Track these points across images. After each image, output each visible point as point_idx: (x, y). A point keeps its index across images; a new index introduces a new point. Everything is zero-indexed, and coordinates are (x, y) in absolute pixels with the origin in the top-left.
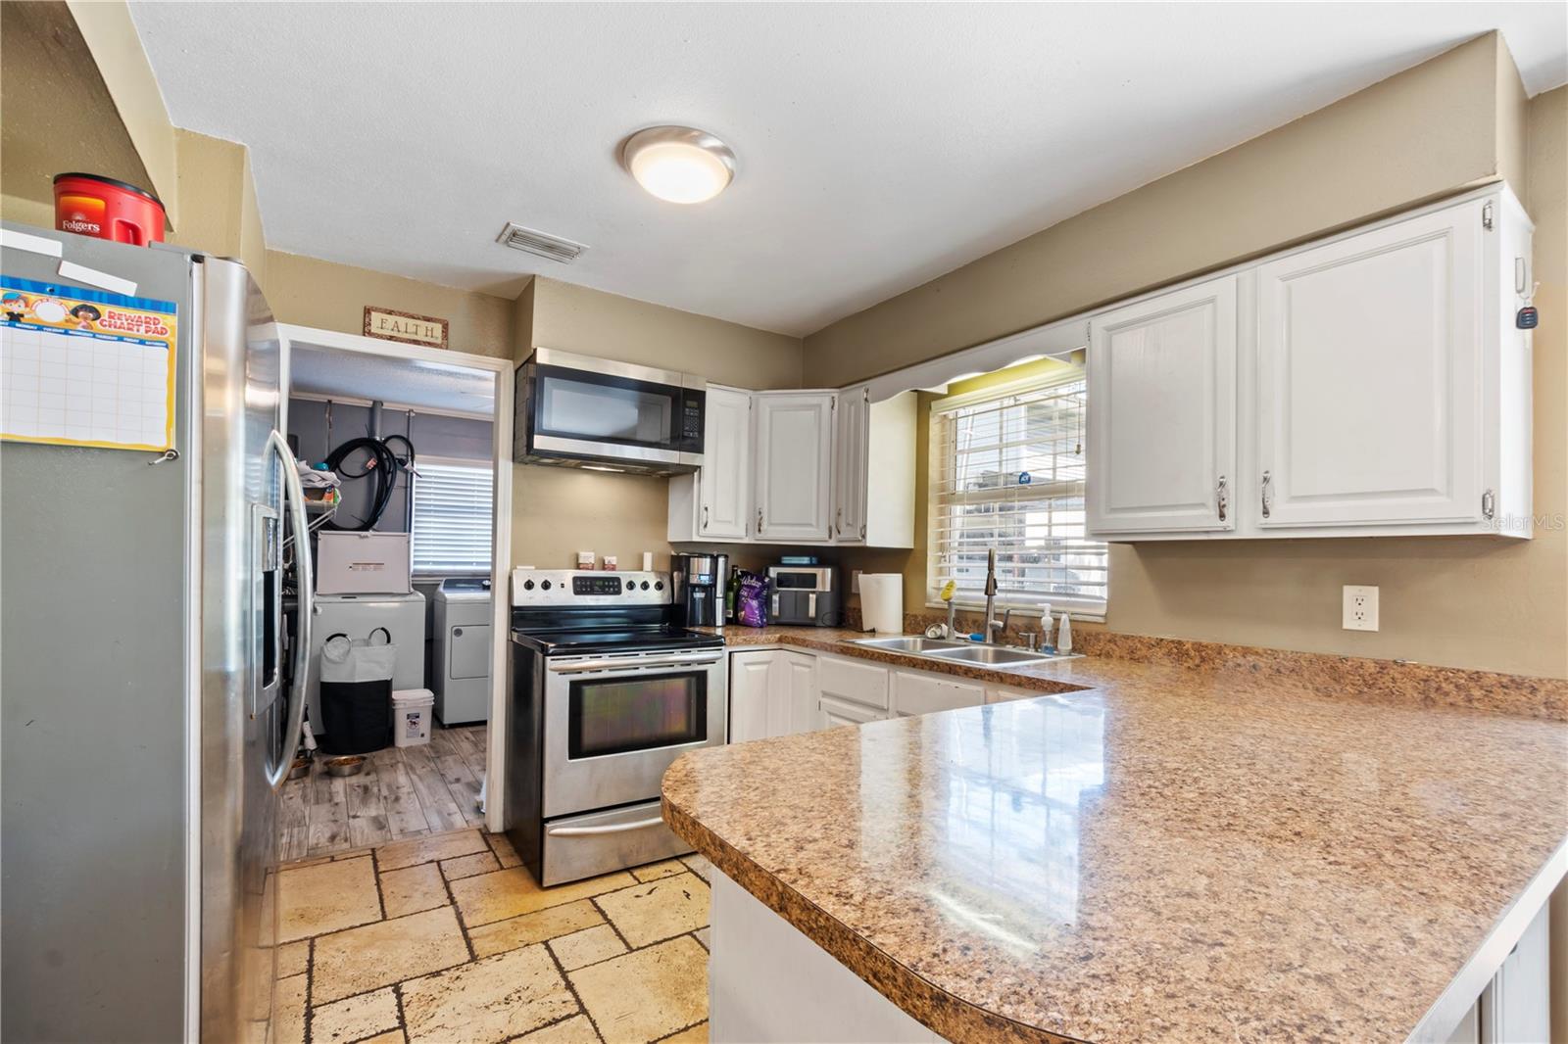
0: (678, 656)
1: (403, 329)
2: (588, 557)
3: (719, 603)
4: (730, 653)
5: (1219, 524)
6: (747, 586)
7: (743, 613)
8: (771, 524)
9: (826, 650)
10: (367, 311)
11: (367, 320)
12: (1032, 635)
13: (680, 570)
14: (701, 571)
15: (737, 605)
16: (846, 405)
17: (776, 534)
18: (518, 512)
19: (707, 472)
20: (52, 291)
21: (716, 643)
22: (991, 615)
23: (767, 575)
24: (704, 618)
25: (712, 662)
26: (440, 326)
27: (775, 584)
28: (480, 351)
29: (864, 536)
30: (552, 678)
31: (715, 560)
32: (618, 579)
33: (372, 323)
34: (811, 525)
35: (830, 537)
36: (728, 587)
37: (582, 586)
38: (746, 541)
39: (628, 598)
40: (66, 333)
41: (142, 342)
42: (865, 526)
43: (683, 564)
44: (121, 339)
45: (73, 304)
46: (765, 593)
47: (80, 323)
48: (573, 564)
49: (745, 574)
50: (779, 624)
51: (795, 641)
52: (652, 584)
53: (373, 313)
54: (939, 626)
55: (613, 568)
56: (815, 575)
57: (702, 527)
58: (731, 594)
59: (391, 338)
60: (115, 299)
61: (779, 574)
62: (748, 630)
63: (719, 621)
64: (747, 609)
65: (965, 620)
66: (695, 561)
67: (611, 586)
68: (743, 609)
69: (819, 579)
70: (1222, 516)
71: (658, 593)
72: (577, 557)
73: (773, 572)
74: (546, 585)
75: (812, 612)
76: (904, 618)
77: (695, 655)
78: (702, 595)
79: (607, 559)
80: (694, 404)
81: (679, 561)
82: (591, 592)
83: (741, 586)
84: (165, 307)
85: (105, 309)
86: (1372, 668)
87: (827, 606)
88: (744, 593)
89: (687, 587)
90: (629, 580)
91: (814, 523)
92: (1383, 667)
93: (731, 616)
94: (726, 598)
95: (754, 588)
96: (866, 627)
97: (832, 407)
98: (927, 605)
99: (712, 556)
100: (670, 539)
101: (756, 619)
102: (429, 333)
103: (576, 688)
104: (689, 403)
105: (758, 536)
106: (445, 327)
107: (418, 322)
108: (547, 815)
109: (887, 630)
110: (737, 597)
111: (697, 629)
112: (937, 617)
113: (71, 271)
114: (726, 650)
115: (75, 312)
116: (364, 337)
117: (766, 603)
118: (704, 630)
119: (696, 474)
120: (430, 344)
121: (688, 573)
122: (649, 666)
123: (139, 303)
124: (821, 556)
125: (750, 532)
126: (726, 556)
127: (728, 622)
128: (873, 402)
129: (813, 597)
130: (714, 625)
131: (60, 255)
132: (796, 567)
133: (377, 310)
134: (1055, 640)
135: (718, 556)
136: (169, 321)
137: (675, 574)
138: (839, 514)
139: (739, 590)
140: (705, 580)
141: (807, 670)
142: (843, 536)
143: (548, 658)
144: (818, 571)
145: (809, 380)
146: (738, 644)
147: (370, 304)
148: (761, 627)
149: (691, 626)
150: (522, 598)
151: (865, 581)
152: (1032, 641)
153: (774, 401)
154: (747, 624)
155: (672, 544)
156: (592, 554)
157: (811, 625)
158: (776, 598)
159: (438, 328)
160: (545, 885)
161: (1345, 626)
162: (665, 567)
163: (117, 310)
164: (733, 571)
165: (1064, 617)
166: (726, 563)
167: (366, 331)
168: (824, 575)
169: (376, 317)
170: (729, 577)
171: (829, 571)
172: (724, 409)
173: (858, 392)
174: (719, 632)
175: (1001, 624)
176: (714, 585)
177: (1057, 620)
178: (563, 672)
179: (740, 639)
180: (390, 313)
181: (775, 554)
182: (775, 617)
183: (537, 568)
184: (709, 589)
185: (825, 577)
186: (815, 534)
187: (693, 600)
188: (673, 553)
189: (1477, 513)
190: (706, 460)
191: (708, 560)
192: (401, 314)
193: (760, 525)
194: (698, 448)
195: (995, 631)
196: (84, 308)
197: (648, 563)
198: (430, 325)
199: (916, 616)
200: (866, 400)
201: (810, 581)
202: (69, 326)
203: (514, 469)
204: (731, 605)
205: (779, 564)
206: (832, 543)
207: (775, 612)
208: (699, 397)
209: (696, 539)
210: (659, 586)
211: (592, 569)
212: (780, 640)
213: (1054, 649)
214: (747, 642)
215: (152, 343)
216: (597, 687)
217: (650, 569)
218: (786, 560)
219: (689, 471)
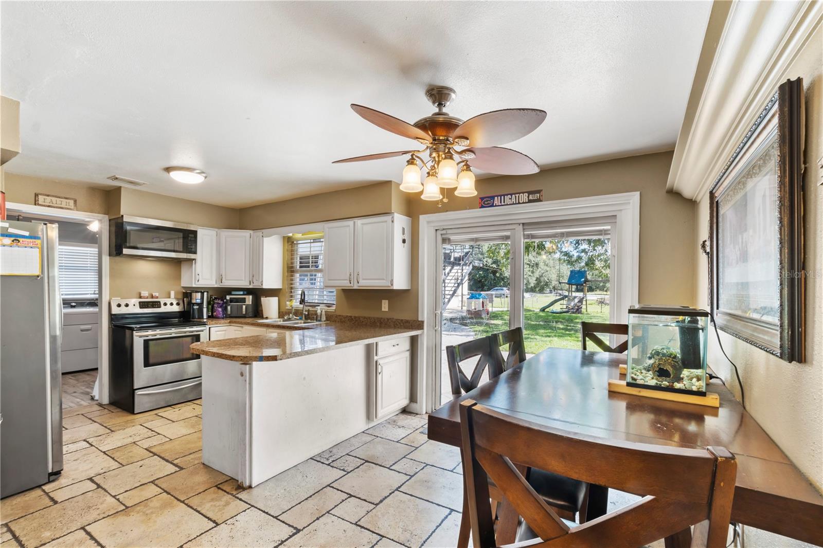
0: (188, 329)
1: (54, 202)
2: (145, 293)
3: (205, 310)
4: (210, 328)
5: (350, 285)
6: (217, 303)
7: (215, 313)
8: (226, 280)
9: (246, 324)
10: (36, 195)
11: (37, 199)
12: (315, 316)
13: (187, 297)
14: (197, 298)
15: (213, 310)
16: (255, 237)
17: (228, 283)
18: (112, 275)
19: (198, 261)
20: (6, 236)
21: (204, 324)
22: (304, 311)
23: (225, 299)
24: (198, 316)
25: (202, 331)
26: (73, 201)
27: (229, 302)
28: (92, 211)
29: (262, 285)
30: (136, 339)
31: (202, 293)
32: (159, 302)
33: (39, 200)
34: (242, 280)
35: (250, 284)
36: (209, 303)
37: (143, 305)
38: (216, 286)
39: (163, 309)
40: (11, 247)
41: (31, 248)
42: (262, 281)
43: (189, 296)
44: (26, 247)
45: (12, 239)
46: (224, 305)
47: (15, 244)
48: (138, 296)
49: (215, 298)
50: (231, 317)
51: (235, 322)
52: (175, 303)
53: (39, 196)
54: (289, 315)
55: (157, 298)
56: (245, 298)
57: (197, 281)
58: (210, 306)
59: (49, 206)
60: (24, 237)
61: (230, 298)
62: (217, 319)
63: (205, 316)
64: (217, 312)
65: (297, 313)
66: (194, 294)
67: (156, 304)
68: (215, 312)
69: (247, 300)
70: (350, 283)
71: (178, 307)
72: (140, 294)
73: (228, 297)
74: (127, 305)
75: (244, 313)
76: (279, 313)
77: (195, 329)
78: (198, 307)
79: (154, 294)
80: (193, 236)
81: (187, 294)
82: (147, 307)
83: (214, 303)
84: (38, 238)
85: (21, 240)
86: (386, 320)
87: (250, 310)
88: (216, 306)
89: (190, 304)
90: (164, 302)
91: (244, 279)
92: (388, 319)
93: (210, 315)
94: (208, 308)
95: (220, 303)
96: (265, 317)
97: (250, 237)
98: (287, 308)
99: (201, 292)
100: (182, 285)
101: (221, 315)
102: (68, 204)
103: (146, 343)
104: (190, 235)
105: (221, 284)
106: (75, 201)
107: (62, 200)
108: (135, 388)
109: (272, 317)
110: (213, 307)
111: (195, 320)
112: (288, 313)
113: (11, 230)
114: (208, 327)
115: (13, 241)
116: (35, 206)
117: (225, 309)
118: (198, 320)
119: (194, 261)
120: (68, 209)
121: (191, 299)
122: (176, 333)
123: (30, 237)
124: (249, 291)
125: (218, 282)
126: (207, 292)
127: (209, 317)
128: (265, 237)
129: (244, 307)
130: (203, 318)
131: (8, 226)
132: (239, 295)
133: (41, 194)
134: (321, 318)
135: (204, 292)
136: (38, 242)
137: (185, 299)
138: (253, 276)
139: (213, 305)
140: (199, 301)
141: (240, 332)
142: (254, 284)
143: (134, 332)
144: (246, 297)
145: (242, 227)
146: (213, 324)
147: (37, 192)
148: (223, 318)
149: (193, 319)
150: (115, 310)
151: (265, 301)
152: (315, 318)
153: (227, 234)
154: (217, 318)
155: (183, 287)
156: (147, 292)
157: (244, 317)
158: (229, 308)
159: (72, 202)
160: (135, 412)
161: (383, 310)
162: (180, 296)
163: (24, 240)
164: (211, 297)
165: (324, 310)
166: (208, 294)
167: (36, 203)
168: (249, 298)
169: (41, 199)
170: (209, 300)
171: (251, 297)
172: (206, 237)
173: (259, 233)
174: (205, 320)
175: (307, 313)
176: (202, 303)
177: (322, 311)
178: (141, 337)
179: (213, 322)
180: (48, 196)
181: (229, 291)
182: (229, 314)
183: (122, 299)
184: (201, 305)
185: (249, 299)
186: (245, 284)
187: (193, 309)
188: (184, 291)
189: (390, 285)
190: (198, 257)
191: (200, 294)
192: (53, 196)
193: (222, 280)
194: (195, 253)
195: (305, 315)
196: (15, 240)
197: (173, 294)
198: (68, 201)
199: (283, 312)
200: (263, 236)
201: (244, 300)
202: (12, 245)
203: (110, 259)
204: (210, 310)
205: (230, 294)
206: (251, 287)
207: (229, 312)
208: (195, 233)
209: (194, 286)
210: (178, 304)
211: (147, 298)
212: (230, 322)
213: (320, 321)
214: (216, 324)
215: (34, 247)
216: (154, 342)
217: (173, 297)
218: (233, 293)
219: (191, 260)
